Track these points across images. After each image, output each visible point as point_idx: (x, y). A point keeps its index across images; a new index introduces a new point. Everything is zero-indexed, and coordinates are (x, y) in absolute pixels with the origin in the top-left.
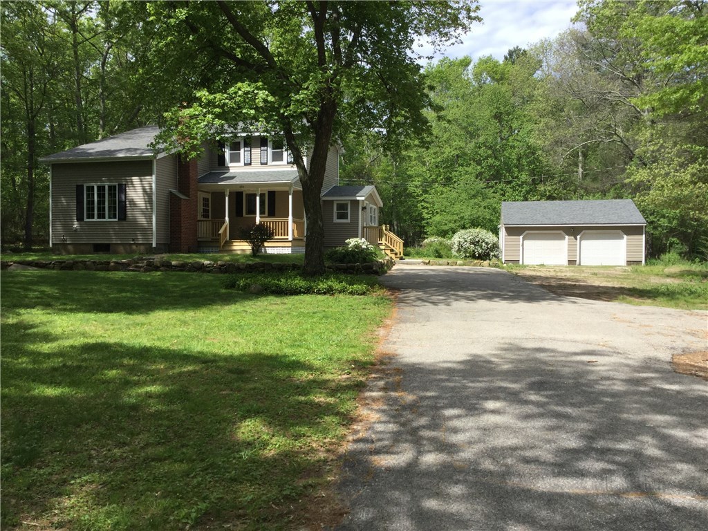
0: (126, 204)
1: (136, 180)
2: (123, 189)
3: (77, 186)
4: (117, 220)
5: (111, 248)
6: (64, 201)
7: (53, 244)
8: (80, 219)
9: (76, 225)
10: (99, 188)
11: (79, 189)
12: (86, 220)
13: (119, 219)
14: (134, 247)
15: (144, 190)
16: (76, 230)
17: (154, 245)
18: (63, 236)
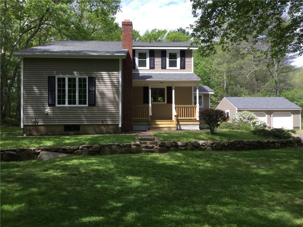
0: (95, 93)
1: (105, 74)
2: (92, 81)
3: (49, 77)
4: (87, 105)
5: (81, 128)
6: (36, 89)
7: (24, 125)
8: (52, 105)
9: (48, 110)
10: (70, 79)
11: (51, 80)
12: (57, 105)
13: (89, 105)
14: (103, 128)
15: (112, 83)
16: (47, 114)
17: (120, 126)
18: (36, 119)
